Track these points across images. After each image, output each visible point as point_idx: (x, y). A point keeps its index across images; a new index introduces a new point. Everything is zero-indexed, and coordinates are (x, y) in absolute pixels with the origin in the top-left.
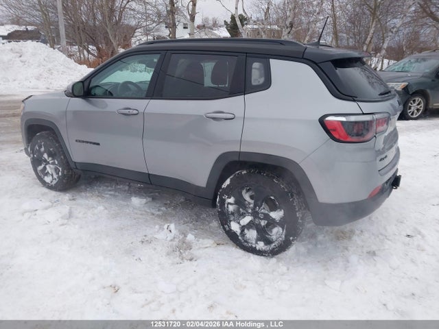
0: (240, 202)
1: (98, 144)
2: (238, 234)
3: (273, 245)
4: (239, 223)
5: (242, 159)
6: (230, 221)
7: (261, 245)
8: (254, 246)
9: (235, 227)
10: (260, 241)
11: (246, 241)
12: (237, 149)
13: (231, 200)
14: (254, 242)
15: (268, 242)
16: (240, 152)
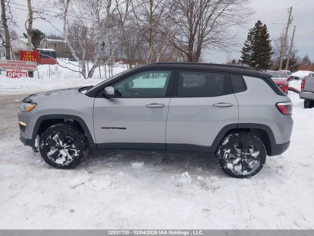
0: (233, 152)
1: (125, 128)
2: (231, 169)
3: (252, 171)
4: (232, 163)
5: (239, 127)
6: (227, 163)
7: (245, 173)
8: (241, 174)
9: (230, 166)
10: (245, 170)
11: (236, 173)
12: (236, 122)
13: (229, 151)
14: (241, 172)
15: (249, 169)
16: (238, 124)
